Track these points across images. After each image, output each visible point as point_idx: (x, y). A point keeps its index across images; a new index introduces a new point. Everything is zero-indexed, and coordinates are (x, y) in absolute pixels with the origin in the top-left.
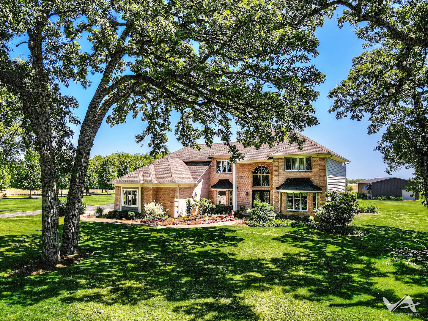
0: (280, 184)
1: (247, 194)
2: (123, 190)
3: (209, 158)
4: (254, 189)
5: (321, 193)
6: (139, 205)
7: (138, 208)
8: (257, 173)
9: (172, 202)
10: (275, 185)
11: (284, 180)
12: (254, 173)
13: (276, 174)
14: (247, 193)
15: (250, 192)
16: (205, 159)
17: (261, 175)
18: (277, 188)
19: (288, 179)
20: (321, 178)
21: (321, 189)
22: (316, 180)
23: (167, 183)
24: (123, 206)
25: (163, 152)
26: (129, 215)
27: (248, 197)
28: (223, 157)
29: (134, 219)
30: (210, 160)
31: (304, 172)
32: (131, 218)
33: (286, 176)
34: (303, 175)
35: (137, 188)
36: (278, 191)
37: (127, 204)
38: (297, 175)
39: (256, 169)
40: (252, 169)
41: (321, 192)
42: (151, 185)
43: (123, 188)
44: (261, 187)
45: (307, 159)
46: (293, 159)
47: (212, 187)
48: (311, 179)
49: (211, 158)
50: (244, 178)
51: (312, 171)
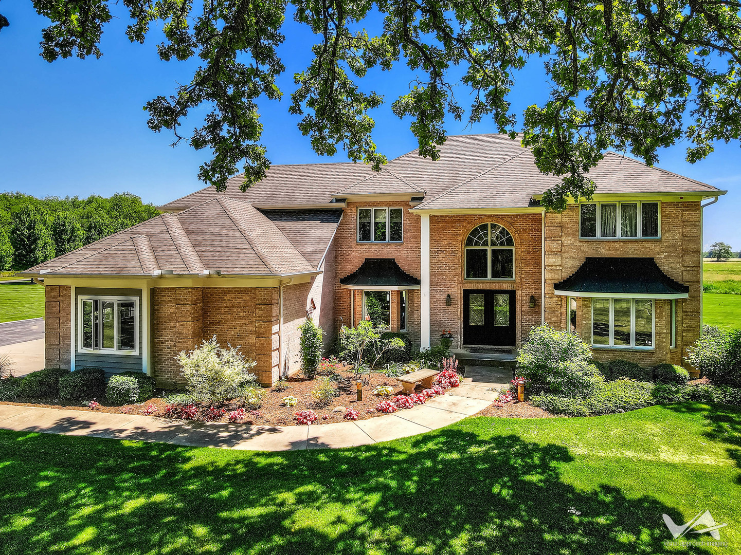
0: (565, 274)
1: (449, 301)
2: (80, 297)
3: (338, 201)
4: (469, 286)
5: (684, 300)
6: (142, 349)
7: (140, 358)
8: (477, 244)
9: (265, 335)
10: (548, 276)
11: (578, 264)
12: (469, 242)
13: (555, 246)
14: (449, 296)
15: (457, 293)
16: (324, 201)
17: (489, 249)
18: (558, 286)
19: (589, 260)
20: (687, 258)
21: (685, 289)
22: (670, 265)
23: (242, 276)
24: (80, 351)
25: (248, 170)
26: (113, 388)
27: (451, 309)
28: (378, 200)
29: (132, 402)
30: (342, 205)
31: (636, 241)
32: (120, 400)
33: (584, 252)
34: (634, 251)
35: (138, 292)
36: (557, 292)
37: (96, 345)
38: (616, 249)
39: (475, 233)
40: (463, 233)
41: (686, 296)
42: (188, 283)
43: (80, 291)
44: (488, 282)
45: (644, 206)
46: (603, 206)
47: (345, 281)
48: (657, 261)
49: (343, 200)
50: (442, 255)
51: (660, 241)
